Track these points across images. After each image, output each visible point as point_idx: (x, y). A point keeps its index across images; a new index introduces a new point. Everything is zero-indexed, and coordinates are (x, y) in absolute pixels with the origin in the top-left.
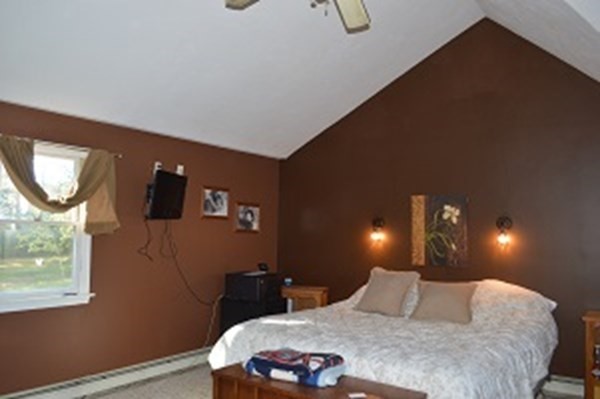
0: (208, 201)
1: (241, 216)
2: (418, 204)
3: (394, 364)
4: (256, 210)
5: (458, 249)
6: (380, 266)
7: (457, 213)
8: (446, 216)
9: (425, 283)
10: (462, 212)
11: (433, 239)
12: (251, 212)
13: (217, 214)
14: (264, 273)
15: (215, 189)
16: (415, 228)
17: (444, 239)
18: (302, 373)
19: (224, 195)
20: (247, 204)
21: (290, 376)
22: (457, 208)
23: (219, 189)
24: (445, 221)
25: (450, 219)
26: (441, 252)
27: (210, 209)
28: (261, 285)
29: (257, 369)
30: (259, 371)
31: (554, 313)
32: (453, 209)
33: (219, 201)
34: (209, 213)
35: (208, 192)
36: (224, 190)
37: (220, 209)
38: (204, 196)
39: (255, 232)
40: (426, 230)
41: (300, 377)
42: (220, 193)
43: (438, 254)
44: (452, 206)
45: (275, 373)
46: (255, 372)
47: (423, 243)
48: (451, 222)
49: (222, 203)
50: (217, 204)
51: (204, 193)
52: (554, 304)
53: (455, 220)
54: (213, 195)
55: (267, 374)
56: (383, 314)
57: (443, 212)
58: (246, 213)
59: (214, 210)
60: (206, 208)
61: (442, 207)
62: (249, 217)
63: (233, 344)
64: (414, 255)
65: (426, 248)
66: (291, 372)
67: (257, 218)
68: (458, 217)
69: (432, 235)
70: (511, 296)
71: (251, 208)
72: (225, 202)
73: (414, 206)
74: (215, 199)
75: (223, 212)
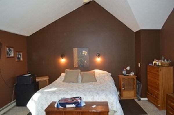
0: (8, 52)
1: (17, 56)
2: (75, 50)
3: (96, 96)
4: (21, 54)
5: (87, 62)
6: (67, 69)
7: (86, 53)
8: (83, 54)
9: (82, 73)
10: (87, 53)
11: (80, 60)
12: (20, 54)
13: (11, 56)
14: (30, 74)
15: (9, 47)
16: (74, 57)
17: (83, 60)
18: (77, 104)
19: (12, 49)
20: (19, 52)
21: (73, 106)
22: (86, 51)
23: (11, 47)
24: (83, 55)
25: (84, 54)
26: (82, 63)
27: (9, 55)
28: (31, 79)
29: (61, 106)
30: (62, 106)
31: (111, 76)
32: (85, 52)
33: (11, 51)
34: (8, 56)
35: (8, 48)
36: (13, 47)
37: (11, 54)
38: (7, 50)
39: (21, 61)
40: (78, 58)
41: (76, 105)
42: (11, 49)
43: (82, 64)
44: (85, 51)
45: (68, 106)
46: (60, 107)
47: (77, 61)
48: (85, 55)
49: (12, 52)
50: (10, 52)
51: (7, 49)
52: (111, 74)
53: (86, 55)
54: (9, 49)
55: (65, 107)
56: (73, 82)
57: (82, 52)
58: (19, 55)
59: (10, 55)
60: (7, 55)
61: (82, 51)
62: (20, 57)
63: (38, 100)
64: (74, 65)
65: (78, 62)
66: (73, 104)
67: (22, 56)
68: (86, 54)
69: (80, 59)
70: (103, 74)
71: (20, 53)
72: (13, 52)
73: (74, 51)
74: (10, 51)
75: (12, 55)
